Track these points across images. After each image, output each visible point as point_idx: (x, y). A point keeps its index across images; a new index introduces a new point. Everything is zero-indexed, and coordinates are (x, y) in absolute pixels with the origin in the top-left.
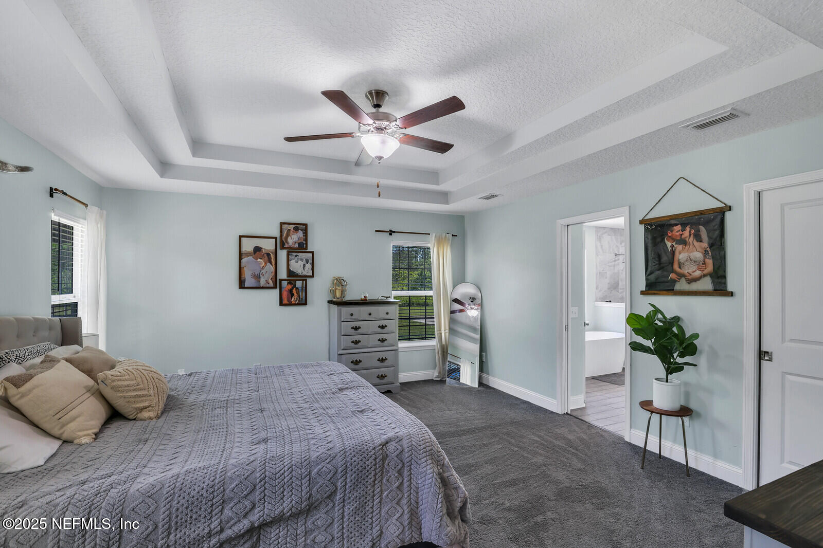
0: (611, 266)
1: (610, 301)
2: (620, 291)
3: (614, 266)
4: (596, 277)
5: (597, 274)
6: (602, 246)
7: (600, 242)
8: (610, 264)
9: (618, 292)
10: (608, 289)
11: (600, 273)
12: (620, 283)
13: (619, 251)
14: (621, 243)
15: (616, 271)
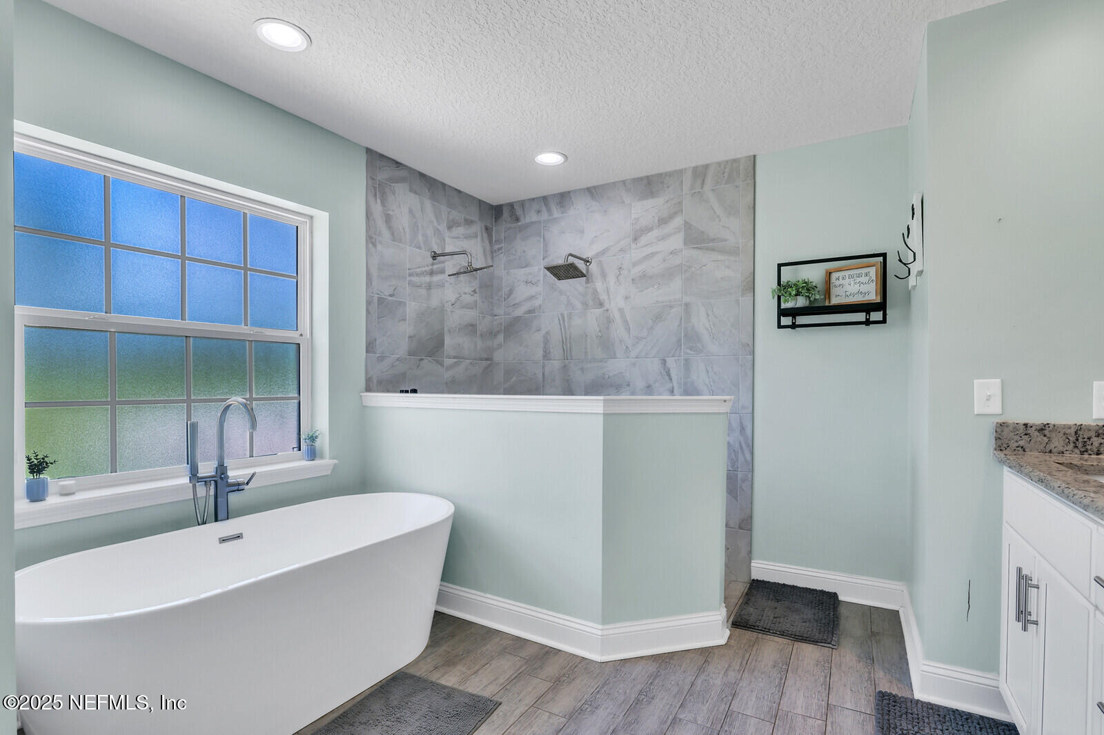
0: (420, 286)
1: (414, 391)
2: (448, 362)
3: (429, 287)
4: (368, 312)
5: (369, 303)
6: (388, 219)
7: (383, 204)
8: (414, 279)
9: (442, 365)
10: (411, 353)
11: (381, 301)
12: (448, 341)
13: (444, 248)
14: (449, 228)
15: (435, 302)
